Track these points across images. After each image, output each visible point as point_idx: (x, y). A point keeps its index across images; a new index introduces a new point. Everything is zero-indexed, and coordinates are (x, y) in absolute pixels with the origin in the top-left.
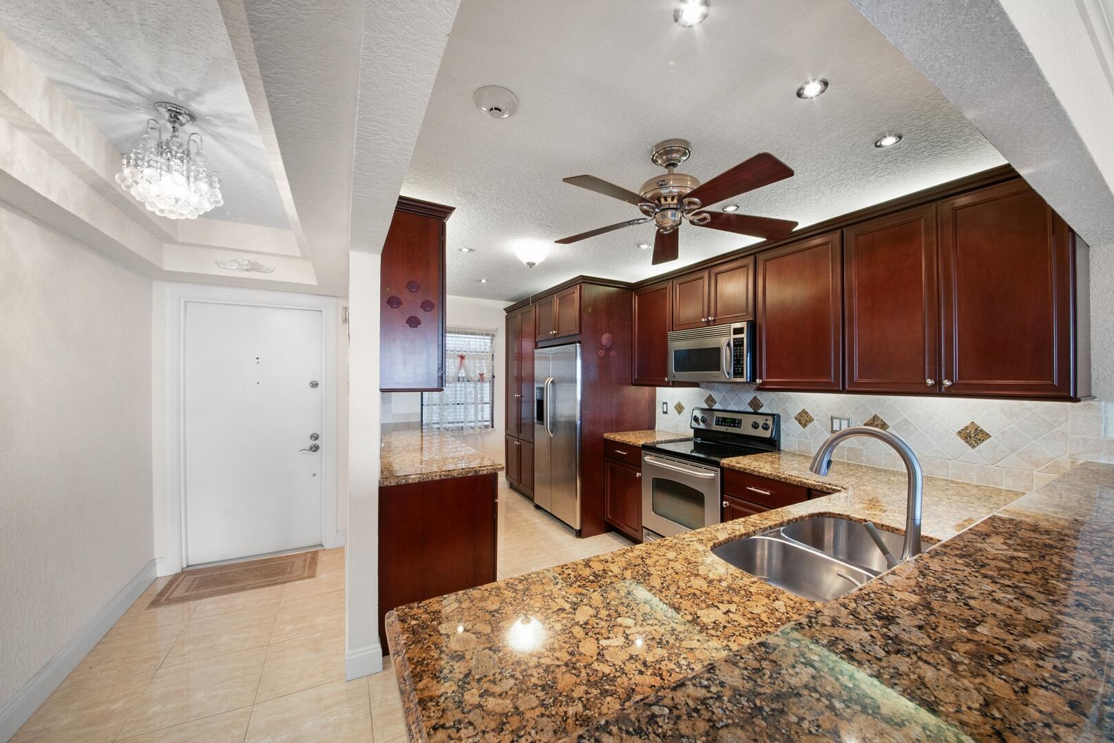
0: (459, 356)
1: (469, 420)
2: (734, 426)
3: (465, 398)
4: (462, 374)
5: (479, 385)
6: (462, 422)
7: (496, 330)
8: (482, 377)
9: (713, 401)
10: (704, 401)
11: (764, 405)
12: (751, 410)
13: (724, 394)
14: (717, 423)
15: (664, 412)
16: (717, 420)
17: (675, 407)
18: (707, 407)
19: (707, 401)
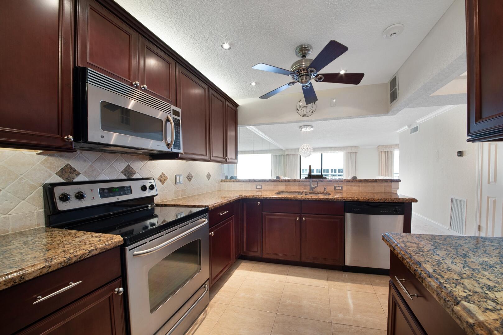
9: (76, 173)
10: (56, 174)
11: (136, 172)
12: (124, 177)
13: (91, 163)
14: (102, 195)
16: (101, 192)
18: (62, 181)
19: (61, 173)
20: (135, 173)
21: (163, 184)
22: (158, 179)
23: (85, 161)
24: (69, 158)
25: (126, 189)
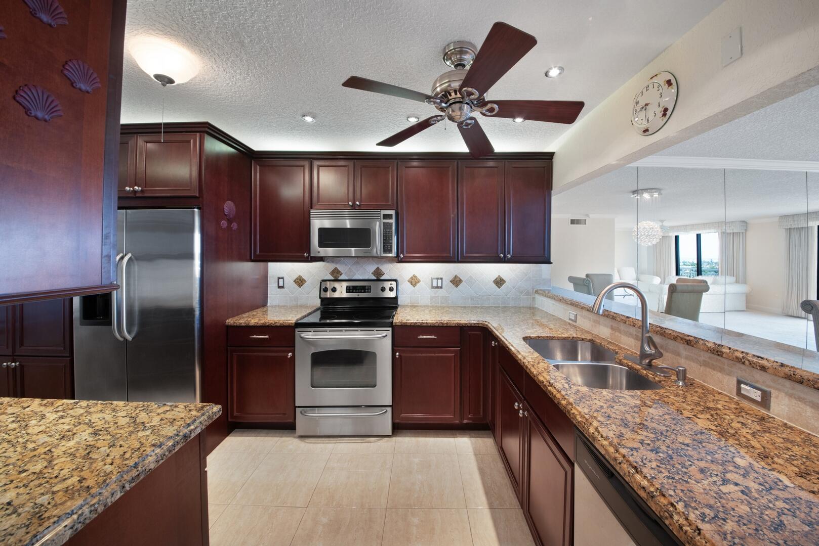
2: (365, 292)
9: (339, 273)
10: (330, 274)
11: (385, 274)
12: (374, 278)
13: (349, 266)
14: (348, 291)
15: (279, 287)
16: (348, 288)
17: (294, 281)
18: (333, 278)
19: (332, 273)
21: (414, 287)
22: (409, 281)
23: (346, 265)
24: (337, 263)
25: (367, 288)
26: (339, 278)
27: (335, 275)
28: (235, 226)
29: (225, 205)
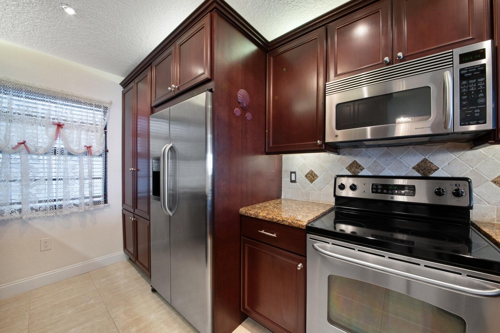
0: (54, 124)
1: (71, 197)
3: (64, 172)
4: (59, 144)
5: (85, 159)
6: (60, 200)
7: (111, 103)
8: (89, 150)
9: (361, 168)
10: (346, 168)
11: (438, 168)
12: (417, 174)
13: (375, 159)
14: (374, 190)
15: (292, 181)
16: (374, 187)
17: (306, 176)
18: (350, 174)
19: (350, 168)
20: (436, 170)
22: (496, 181)
23: (369, 157)
24: (356, 155)
26: (360, 174)
27: (353, 170)
28: (249, 116)
29: (239, 92)
